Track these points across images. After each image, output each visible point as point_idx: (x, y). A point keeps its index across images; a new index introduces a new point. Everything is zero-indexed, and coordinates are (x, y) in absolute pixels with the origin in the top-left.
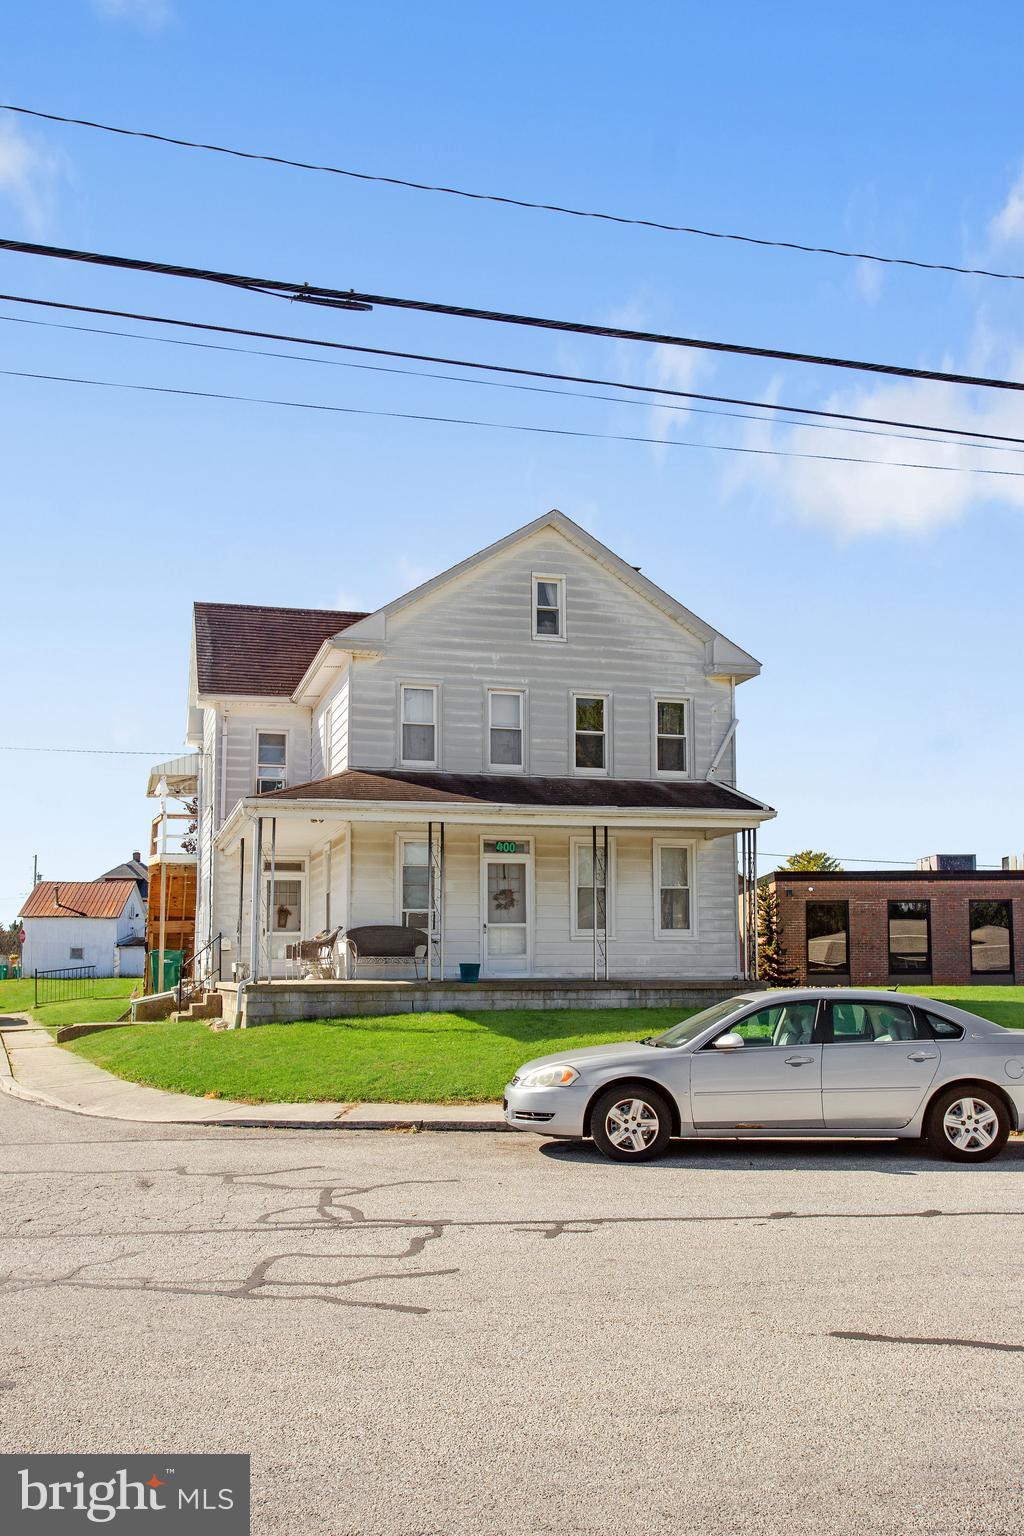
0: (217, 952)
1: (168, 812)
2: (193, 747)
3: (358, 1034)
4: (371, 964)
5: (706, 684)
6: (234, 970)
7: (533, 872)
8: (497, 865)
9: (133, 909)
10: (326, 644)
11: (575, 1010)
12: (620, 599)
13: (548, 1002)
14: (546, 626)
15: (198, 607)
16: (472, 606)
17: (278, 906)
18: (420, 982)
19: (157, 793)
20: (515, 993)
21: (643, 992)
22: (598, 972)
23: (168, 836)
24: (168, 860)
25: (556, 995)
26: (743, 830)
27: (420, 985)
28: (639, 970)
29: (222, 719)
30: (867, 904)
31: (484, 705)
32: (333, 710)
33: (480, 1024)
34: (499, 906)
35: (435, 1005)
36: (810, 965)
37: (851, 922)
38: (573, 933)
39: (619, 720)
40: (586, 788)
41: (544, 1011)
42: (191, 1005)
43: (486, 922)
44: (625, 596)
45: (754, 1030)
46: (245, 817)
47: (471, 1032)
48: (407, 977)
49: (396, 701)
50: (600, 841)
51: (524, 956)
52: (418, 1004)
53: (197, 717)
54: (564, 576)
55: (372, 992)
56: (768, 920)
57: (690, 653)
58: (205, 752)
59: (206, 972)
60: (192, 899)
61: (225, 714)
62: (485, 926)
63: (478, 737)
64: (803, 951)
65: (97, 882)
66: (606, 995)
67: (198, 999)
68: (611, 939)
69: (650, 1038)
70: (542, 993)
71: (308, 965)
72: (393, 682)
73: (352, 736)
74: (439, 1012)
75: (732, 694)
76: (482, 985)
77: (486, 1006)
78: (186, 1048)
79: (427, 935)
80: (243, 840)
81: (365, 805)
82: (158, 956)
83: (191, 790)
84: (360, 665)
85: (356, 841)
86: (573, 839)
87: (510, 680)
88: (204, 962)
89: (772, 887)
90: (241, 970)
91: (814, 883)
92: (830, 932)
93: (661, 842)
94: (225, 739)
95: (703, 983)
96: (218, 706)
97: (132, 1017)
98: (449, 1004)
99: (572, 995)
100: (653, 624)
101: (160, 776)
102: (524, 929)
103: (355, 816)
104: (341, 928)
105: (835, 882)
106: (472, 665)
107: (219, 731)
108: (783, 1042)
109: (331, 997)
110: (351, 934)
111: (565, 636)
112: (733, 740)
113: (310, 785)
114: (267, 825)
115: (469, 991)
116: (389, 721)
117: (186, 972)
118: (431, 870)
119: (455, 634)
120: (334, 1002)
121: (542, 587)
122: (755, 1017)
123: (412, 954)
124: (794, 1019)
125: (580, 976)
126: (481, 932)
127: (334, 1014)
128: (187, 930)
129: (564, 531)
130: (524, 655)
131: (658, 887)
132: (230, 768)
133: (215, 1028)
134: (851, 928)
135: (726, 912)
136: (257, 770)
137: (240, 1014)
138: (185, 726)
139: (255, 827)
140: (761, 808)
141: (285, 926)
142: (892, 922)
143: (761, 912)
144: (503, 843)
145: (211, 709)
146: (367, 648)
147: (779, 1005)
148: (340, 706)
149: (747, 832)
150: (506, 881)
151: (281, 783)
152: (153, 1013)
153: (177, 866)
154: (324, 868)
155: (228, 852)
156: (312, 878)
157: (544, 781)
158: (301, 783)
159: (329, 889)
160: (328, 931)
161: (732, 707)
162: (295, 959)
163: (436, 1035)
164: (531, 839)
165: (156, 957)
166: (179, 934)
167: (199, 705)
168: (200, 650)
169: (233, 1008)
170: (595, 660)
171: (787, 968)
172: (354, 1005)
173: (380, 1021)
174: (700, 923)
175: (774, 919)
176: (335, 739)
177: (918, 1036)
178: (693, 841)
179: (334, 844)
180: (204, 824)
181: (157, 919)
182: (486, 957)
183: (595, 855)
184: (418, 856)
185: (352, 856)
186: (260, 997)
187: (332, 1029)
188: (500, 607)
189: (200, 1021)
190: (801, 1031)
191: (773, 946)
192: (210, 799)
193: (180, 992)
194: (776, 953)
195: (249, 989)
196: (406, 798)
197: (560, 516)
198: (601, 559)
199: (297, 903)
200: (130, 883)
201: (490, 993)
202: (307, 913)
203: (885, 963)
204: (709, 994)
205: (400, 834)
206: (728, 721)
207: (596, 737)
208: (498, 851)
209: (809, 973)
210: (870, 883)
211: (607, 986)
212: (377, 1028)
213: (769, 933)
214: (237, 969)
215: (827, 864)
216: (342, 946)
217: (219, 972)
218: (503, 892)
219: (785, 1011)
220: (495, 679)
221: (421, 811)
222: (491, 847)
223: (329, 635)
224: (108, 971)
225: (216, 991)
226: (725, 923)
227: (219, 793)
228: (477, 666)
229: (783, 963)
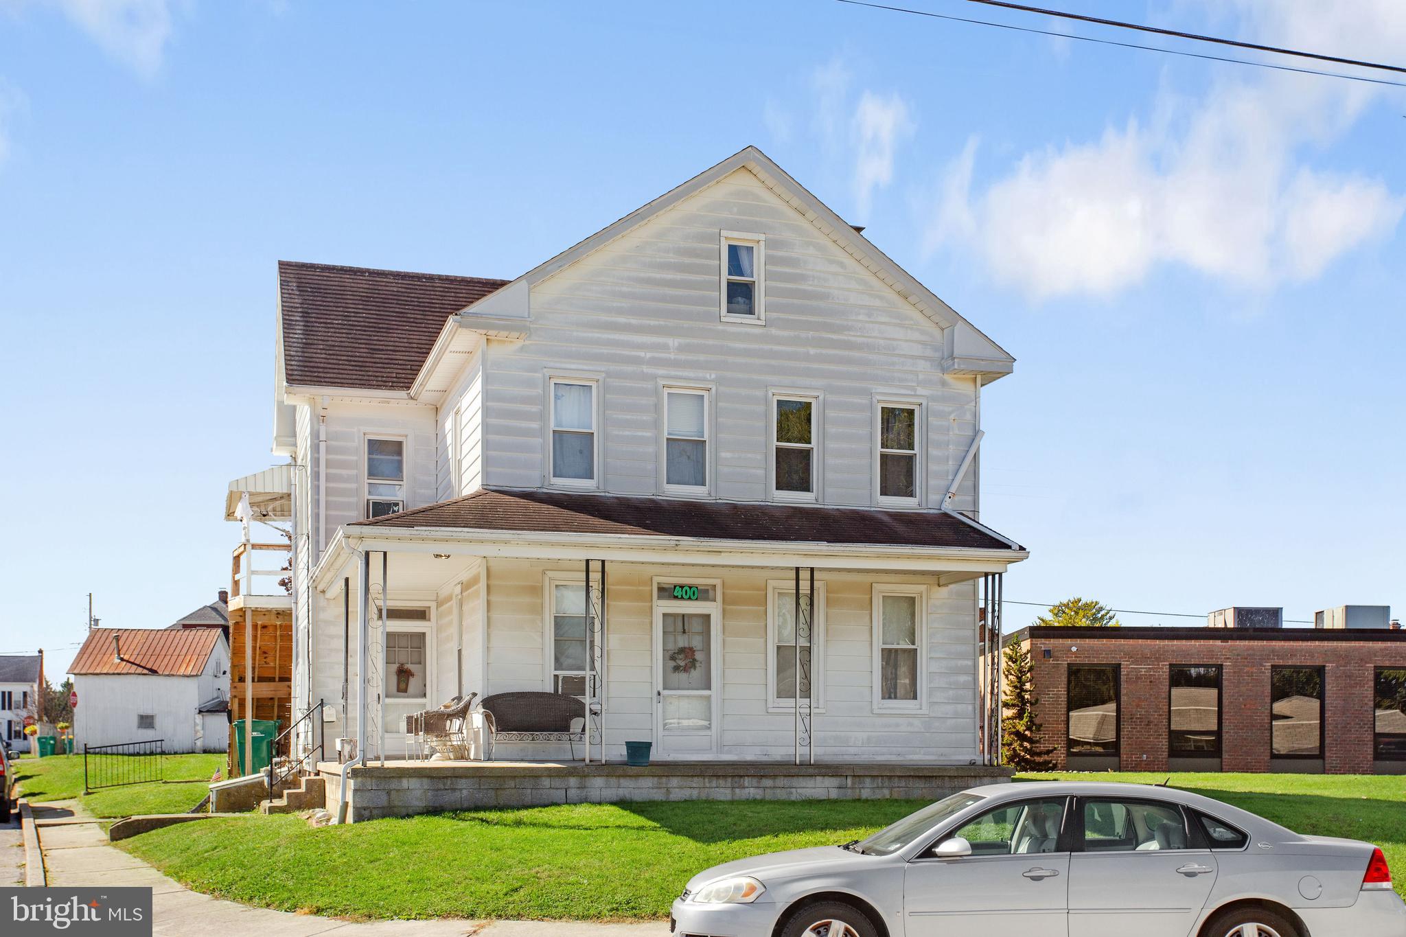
0: (318, 723)
1: (253, 541)
2: (283, 455)
3: (495, 831)
4: (514, 742)
5: (944, 384)
6: (338, 747)
7: (720, 627)
8: (674, 616)
9: (218, 664)
10: (451, 321)
11: (771, 802)
12: (834, 268)
13: (737, 791)
14: (738, 303)
15: (284, 267)
16: (642, 275)
17: (395, 667)
18: (576, 764)
19: (238, 514)
20: (696, 779)
21: (857, 779)
22: (800, 754)
23: (253, 572)
24: (254, 603)
25: (746, 781)
26: (986, 575)
27: (575, 768)
28: (852, 750)
29: (319, 418)
30: (1143, 669)
31: (657, 408)
32: (463, 410)
33: (650, 818)
34: (677, 669)
35: (595, 794)
36: (1071, 743)
37: (1123, 691)
38: (770, 704)
39: (831, 430)
40: (788, 517)
41: (732, 802)
42: (286, 792)
43: (660, 688)
44: (842, 265)
45: (988, 831)
46: (347, 550)
47: (637, 829)
48: (561, 758)
49: (543, 400)
50: (805, 586)
51: (708, 732)
52: (573, 793)
53: (288, 416)
54: (762, 237)
55: (514, 777)
56: (1019, 688)
57: (923, 343)
58: (299, 462)
59: (305, 750)
60: (287, 654)
61: (323, 413)
62: (659, 694)
63: (651, 449)
64: (1062, 726)
65: (171, 629)
66: (810, 783)
67: (295, 784)
68: (817, 711)
69: (856, 842)
70: (729, 780)
71: (433, 741)
72: (539, 375)
73: (486, 445)
74: (600, 803)
75: (976, 398)
76: (654, 769)
77: (658, 795)
78: (275, 849)
79: (584, 705)
80: (347, 580)
81: (503, 536)
82: (244, 728)
83: (284, 512)
84: (498, 352)
85: (493, 582)
86: (771, 583)
87: (691, 374)
88: (302, 736)
89: (1026, 645)
90: (347, 748)
91: (1078, 641)
92: (1095, 703)
93: (883, 589)
94: (323, 446)
95: (932, 768)
96: (312, 402)
97: (210, 807)
98: (612, 793)
99: (768, 782)
100: (878, 303)
101: (242, 492)
102: (709, 698)
103: (490, 550)
104: (475, 695)
105: (1105, 641)
106: (642, 354)
107: (315, 435)
108: (1023, 848)
109: (462, 783)
110: (489, 703)
111: (763, 317)
112: (976, 457)
113: (431, 509)
114: (376, 561)
115: (637, 776)
116: (535, 425)
117: (282, 748)
118: (588, 621)
119: (620, 311)
120: (465, 790)
121: (733, 251)
122: (990, 816)
123: (565, 728)
124: (1036, 819)
125: (778, 758)
126: (655, 701)
127: (465, 806)
128: (282, 694)
129: (762, 175)
130: (711, 342)
131: (878, 645)
132: (331, 485)
133: (314, 822)
134: (1124, 699)
135: (963, 678)
136: (366, 487)
137: (345, 805)
138: (273, 427)
139: (360, 564)
140: (1009, 547)
141: (405, 691)
142: (1175, 691)
143: (1010, 677)
144: (682, 587)
145: (304, 402)
146: (505, 328)
147: (1019, 803)
148: (471, 403)
149: (990, 578)
150: (686, 636)
151: (397, 504)
152: (238, 801)
153: (266, 612)
154: (454, 616)
155: (329, 595)
156: (439, 629)
157: (735, 507)
158: (425, 505)
159: (460, 644)
160: (459, 698)
161: (976, 415)
162: (416, 734)
163: (594, 833)
164: (718, 582)
165: (242, 729)
166: (272, 699)
167: (289, 401)
168: (288, 325)
169: (339, 794)
170: (802, 350)
171: (1042, 747)
172: (492, 793)
173: (524, 814)
174: (931, 691)
175: (1028, 686)
176: (465, 449)
177: (1189, 844)
178: (923, 588)
179: (466, 586)
180: (299, 560)
181: (242, 680)
182: (661, 732)
183: (798, 604)
184: (574, 604)
185: (488, 602)
186: (370, 783)
187: (462, 824)
188: (679, 276)
189: (297, 813)
190: (1045, 836)
191: (1025, 720)
192: (306, 526)
193: (271, 775)
194: (1028, 728)
195: (355, 773)
196: (556, 528)
197: (758, 155)
198: (811, 215)
199: (421, 661)
200: (214, 631)
201: (664, 780)
202: (435, 675)
203: (1164, 743)
204: (939, 782)
205: (550, 574)
206: (970, 433)
207: (801, 451)
208: (676, 597)
209: (1070, 754)
210: (1149, 642)
211: (811, 771)
212: (519, 823)
213: (1020, 703)
214: (343, 747)
215: (1100, 615)
216: (477, 718)
217: (321, 749)
218: (682, 650)
219: (1026, 808)
220: (673, 373)
221: (575, 545)
222: (667, 592)
223: (456, 308)
224: (187, 745)
225: (317, 774)
226: (961, 692)
227: (316, 517)
228: (649, 355)
229: (1038, 742)
